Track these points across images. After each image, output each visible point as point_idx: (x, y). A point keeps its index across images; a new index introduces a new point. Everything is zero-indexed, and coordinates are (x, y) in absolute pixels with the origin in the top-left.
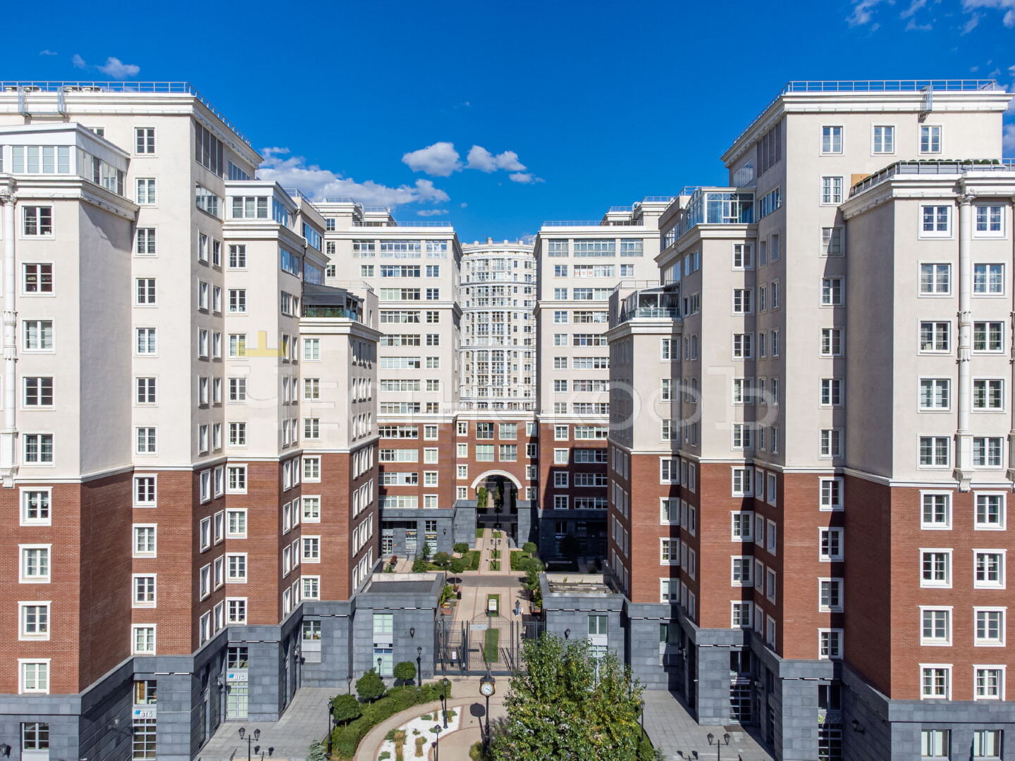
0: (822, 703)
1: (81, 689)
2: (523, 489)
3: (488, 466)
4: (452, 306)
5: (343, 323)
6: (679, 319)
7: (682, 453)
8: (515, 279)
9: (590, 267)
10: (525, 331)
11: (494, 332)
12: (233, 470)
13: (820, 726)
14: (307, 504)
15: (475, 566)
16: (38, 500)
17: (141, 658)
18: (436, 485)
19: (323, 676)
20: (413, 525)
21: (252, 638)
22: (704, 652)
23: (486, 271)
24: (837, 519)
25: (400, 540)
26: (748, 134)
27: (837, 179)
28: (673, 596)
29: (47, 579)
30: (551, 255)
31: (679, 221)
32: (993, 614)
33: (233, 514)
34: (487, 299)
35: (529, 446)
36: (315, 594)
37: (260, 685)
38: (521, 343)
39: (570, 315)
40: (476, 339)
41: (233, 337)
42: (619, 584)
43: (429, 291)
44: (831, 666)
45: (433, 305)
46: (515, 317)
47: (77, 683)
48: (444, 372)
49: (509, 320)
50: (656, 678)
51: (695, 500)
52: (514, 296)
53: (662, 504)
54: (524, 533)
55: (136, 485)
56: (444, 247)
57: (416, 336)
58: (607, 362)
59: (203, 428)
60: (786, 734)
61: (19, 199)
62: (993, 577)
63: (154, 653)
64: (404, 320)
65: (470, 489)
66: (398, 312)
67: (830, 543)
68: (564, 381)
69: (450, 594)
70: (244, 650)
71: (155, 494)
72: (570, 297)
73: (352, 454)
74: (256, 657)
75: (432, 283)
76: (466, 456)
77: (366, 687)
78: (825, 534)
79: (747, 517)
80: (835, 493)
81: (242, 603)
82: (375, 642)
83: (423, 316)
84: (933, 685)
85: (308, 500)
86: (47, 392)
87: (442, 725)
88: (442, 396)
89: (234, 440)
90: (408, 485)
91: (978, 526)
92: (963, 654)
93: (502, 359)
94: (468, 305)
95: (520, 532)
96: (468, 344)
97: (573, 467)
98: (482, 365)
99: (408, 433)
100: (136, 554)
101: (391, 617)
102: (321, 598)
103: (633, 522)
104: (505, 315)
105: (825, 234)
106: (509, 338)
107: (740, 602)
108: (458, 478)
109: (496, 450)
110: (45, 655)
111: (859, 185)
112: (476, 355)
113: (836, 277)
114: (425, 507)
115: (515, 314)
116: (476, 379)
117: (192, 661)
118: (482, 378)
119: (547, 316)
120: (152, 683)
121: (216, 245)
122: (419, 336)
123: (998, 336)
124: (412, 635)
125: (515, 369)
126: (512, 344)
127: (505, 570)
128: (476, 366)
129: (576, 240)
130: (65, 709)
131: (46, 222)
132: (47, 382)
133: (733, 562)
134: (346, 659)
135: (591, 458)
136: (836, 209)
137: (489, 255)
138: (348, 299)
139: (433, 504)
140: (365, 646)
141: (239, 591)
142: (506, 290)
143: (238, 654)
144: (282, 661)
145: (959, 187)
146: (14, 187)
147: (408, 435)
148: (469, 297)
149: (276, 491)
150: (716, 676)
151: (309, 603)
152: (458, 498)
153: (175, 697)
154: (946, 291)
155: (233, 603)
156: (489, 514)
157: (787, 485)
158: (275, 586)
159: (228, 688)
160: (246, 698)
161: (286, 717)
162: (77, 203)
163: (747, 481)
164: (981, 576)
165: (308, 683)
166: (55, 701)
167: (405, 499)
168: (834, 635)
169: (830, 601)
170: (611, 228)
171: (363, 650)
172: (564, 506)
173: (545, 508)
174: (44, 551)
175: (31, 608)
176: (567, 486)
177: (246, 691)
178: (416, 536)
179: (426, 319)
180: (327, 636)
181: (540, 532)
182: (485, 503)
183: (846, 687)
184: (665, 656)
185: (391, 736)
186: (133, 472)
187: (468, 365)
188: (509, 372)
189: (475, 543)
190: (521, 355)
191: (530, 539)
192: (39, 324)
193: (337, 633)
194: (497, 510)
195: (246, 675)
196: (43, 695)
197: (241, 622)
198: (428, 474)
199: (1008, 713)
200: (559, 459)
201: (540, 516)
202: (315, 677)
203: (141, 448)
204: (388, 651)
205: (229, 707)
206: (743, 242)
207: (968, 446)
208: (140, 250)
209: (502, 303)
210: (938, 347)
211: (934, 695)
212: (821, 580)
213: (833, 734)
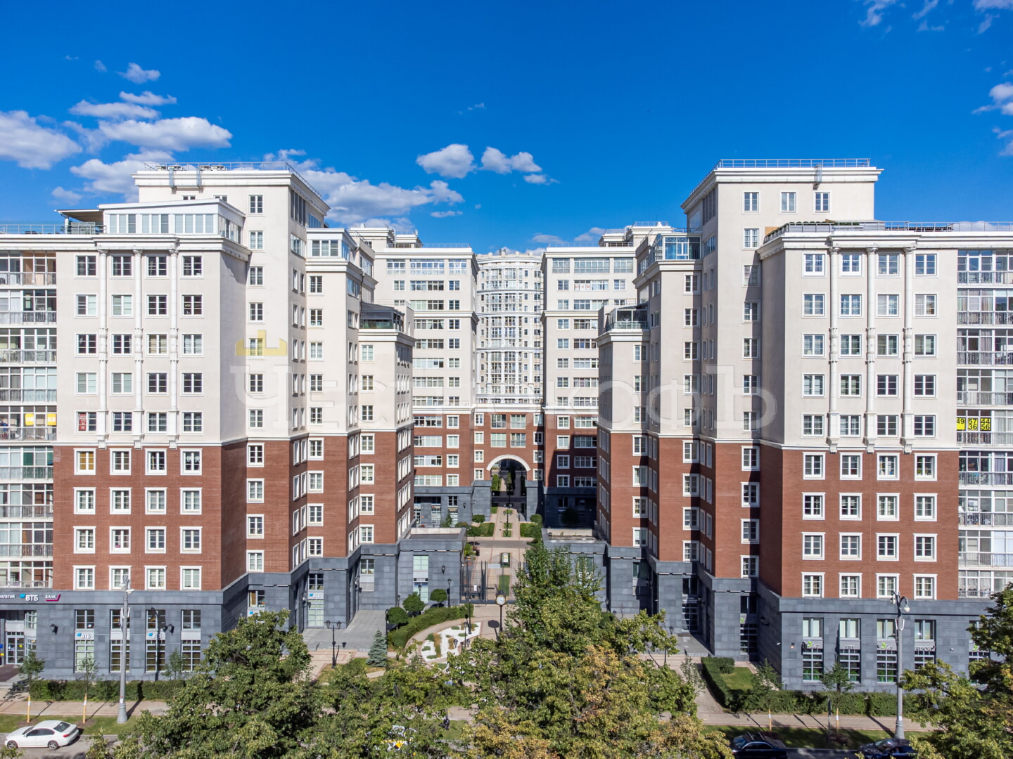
0: (743, 610)
1: (222, 587)
2: (531, 471)
3: (500, 451)
4: (471, 315)
5: (391, 334)
6: (647, 330)
7: (649, 432)
8: (526, 287)
9: (588, 282)
10: (535, 333)
11: (506, 335)
12: (313, 442)
13: (742, 626)
14: (364, 470)
15: (490, 533)
16: (192, 458)
17: (253, 574)
18: (457, 466)
19: (376, 601)
20: (437, 500)
21: (326, 567)
22: (663, 579)
23: (499, 279)
24: (755, 476)
25: (426, 513)
26: (697, 192)
27: (755, 230)
28: (643, 542)
29: (199, 512)
30: (554, 271)
31: (647, 254)
32: (854, 538)
33: (312, 475)
34: (500, 305)
35: (536, 435)
36: (370, 539)
37: (333, 601)
38: (531, 345)
39: (571, 322)
40: (490, 341)
41: (313, 344)
42: (603, 535)
43: (451, 302)
44: (749, 582)
45: (454, 314)
46: (526, 321)
47: (220, 584)
48: (463, 371)
49: (520, 324)
50: (630, 604)
51: (656, 466)
52: (524, 303)
53: (634, 470)
54: (532, 509)
55: (249, 451)
56: (464, 266)
57: (440, 340)
58: (597, 362)
59: (295, 410)
60: (717, 631)
61: (180, 251)
62: (853, 512)
63: (262, 571)
64: (430, 326)
65: (485, 470)
66: (425, 320)
67: (750, 494)
68: (566, 379)
69: (470, 551)
70: (320, 576)
71: (263, 457)
72: (571, 307)
73: (397, 433)
74: (330, 581)
75: (454, 296)
76: (482, 443)
77: (410, 604)
78: (746, 487)
79: (694, 479)
80: (754, 458)
81: (319, 541)
82: (414, 577)
83: (446, 324)
84: (812, 588)
85: (364, 468)
86: (198, 383)
87: (467, 632)
88: (463, 390)
89: (313, 420)
90: (433, 466)
91: (843, 477)
92: (832, 565)
93: (514, 360)
94: (483, 310)
95: (528, 507)
96: (483, 345)
97: (573, 451)
98: (496, 366)
99: (433, 422)
100: (249, 500)
101: (427, 558)
102: (375, 542)
103: (612, 485)
104: (517, 320)
105: (746, 270)
106: (520, 340)
107: (689, 542)
108: (476, 461)
109: (508, 438)
110: (198, 564)
111: (769, 235)
112: (490, 355)
113: (754, 301)
114: (448, 485)
115: (526, 318)
116: (490, 378)
117: (290, 577)
118: (496, 377)
119: (552, 324)
120: (261, 592)
121: (302, 276)
122: (442, 340)
123: (858, 345)
124: (443, 572)
125: (526, 368)
126: (523, 346)
127: (516, 536)
128: (490, 366)
129: (576, 259)
130: (212, 601)
131: (198, 267)
132: (198, 376)
133: (684, 512)
134: (393, 588)
135: (589, 444)
136: (753, 253)
137: (503, 265)
138: (395, 315)
139: (454, 482)
140: (407, 580)
141: (317, 532)
142: (517, 297)
143: (316, 579)
144: (348, 587)
145: (829, 241)
146: (178, 243)
147: (433, 424)
148: (484, 304)
149: (345, 459)
150: (671, 596)
151: (365, 545)
152: (475, 479)
153: (278, 602)
154: (822, 313)
155: (312, 541)
156: (502, 496)
157: (718, 452)
158: (343, 528)
159: (309, 604)
160: (322, 612)
161: (351, 627)
162: (219, 253)
163: (694, 451)
164: (845, 512)
165: (364, 607)
166: (206, 594)
167: (431, 477)
168: (753, 560)
169: (749, 536)
170: (607, 249)
171: (405, 583)
172: (566, 485)
173: (549, 486)
174: (197, 492)
175: (188, 532)
176: (568, 467)
177: (322, 606)
178: (440, 509)
179: (448, 326)
180: (379, 572)
181: (546, 507)
182: (499, 487)
183: (759, 596)
184: (637, 587)
185: (431, 638)
186: (247, 441)
187: (483, 365)
188: (520, 371)
189: (490, 517)
190: (531, 356)
191: (538, 512)
192: (193, 337)
193: (386, 569)
194: (509, 493)
195: (322, 594)
196: (198, 591)
197: (319, 555)
198: (450, 457)
199: (863, 606)
200: (561, 444)
201: (545, 492)
202: (370, 602)
203: (253, 425)
204: (425, 584)
205: (310, 618)
206: (692, 273)
207: (836, 422)
208: (252, 282)
209: (514, 309)
210: (816, 353)
211: (812, 595)
212: (743, 520)
213: (751, 632)
